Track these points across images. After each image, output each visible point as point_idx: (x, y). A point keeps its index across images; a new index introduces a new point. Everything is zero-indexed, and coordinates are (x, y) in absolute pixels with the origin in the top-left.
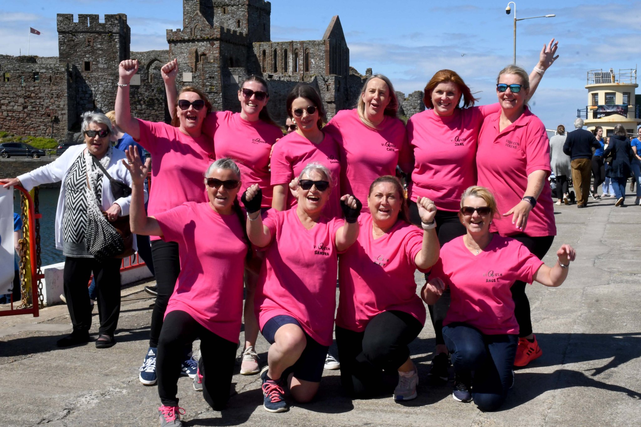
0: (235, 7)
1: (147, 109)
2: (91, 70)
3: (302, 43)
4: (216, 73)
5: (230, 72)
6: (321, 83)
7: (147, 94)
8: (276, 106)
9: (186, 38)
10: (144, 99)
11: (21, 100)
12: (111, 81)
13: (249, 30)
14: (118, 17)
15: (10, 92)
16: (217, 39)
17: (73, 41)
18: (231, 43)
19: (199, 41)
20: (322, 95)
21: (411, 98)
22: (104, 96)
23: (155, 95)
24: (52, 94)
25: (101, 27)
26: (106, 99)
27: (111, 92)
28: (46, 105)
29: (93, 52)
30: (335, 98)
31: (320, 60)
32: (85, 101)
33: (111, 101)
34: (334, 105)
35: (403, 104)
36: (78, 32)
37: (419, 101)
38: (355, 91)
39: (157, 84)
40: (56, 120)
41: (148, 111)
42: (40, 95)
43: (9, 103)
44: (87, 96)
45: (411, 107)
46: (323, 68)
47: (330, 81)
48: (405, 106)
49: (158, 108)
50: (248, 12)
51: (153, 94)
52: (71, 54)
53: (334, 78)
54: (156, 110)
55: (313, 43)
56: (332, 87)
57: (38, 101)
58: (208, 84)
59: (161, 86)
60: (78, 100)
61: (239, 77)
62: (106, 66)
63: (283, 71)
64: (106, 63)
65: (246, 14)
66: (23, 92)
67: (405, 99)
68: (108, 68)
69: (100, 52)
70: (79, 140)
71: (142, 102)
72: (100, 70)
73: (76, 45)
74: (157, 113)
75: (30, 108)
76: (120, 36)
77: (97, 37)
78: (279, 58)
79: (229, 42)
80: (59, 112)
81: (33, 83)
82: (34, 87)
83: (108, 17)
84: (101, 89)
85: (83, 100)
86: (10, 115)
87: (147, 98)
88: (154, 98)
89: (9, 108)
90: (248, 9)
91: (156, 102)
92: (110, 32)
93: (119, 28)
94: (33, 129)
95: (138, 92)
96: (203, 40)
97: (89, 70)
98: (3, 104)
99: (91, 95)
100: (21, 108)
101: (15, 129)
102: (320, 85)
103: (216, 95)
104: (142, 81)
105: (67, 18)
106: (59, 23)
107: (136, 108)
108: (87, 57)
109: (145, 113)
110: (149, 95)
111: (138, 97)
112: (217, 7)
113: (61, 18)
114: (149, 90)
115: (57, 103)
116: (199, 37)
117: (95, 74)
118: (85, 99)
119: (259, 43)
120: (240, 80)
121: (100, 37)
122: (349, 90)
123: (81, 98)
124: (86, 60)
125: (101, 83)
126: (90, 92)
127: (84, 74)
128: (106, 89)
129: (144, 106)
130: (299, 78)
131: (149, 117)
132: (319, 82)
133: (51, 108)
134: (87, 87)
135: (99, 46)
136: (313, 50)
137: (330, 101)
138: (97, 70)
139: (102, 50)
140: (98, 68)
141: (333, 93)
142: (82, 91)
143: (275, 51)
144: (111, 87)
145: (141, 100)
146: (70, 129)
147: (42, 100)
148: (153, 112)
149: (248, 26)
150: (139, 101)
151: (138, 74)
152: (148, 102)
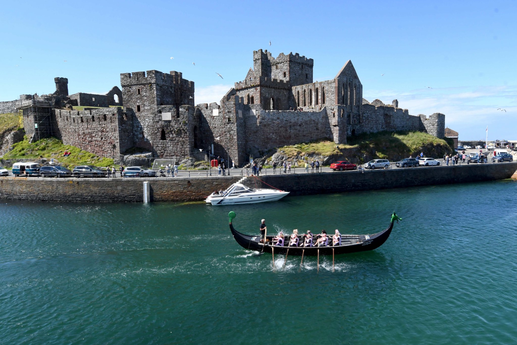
0: (282, 64)
1: (177, 137)
2: (141, 111)
3: (321, 83)
4: (232, 109)
5: (250, 107)
6: (329, 112)
7: (176, 126)
8: (286, 130)
9: (244, 87)
10: (174, 129)
11: (100, 134)
12: (152, 118)
13: (290, 78)
14: (154, 72)
15: (96, 129)
16: (258, 86)
17: (130, 91)
18: (272, 87)
19: (250, 88)
20: (330, 121)
21: (431, 118)
22: (149, 129)
23: (181, 126)
24: (112, 129)
25: (145, 80)
26: (149, 131)
27: (152, 126)
28: (110, 136)
29: (141, 98)
30: (338, 122)
31: (332, 94)
32: (138, 133)
33: (152, 132)
34: (337, 128)
35: (425, 122)
36: (132, 85)
37: (437, 120)
38: (368, 116)
39: (183, 119)
40: (114, 147)
41: (177, 139)
42: (108, 130)
43: (95, 135)
44: (139, 129)
45: (431, 124)
46: (334, 101)
47: (335, 110)
48: (426, 124)
49: (184, 136)
50: (290, 66)
51: (180, 126)
52: (129, 101)
53: (337, 107)
54: (183, 138)
55: (328, 83)
56: (336, 114)
57: (107, 134)
58: (227, 117)
59: (185, 120)
60: (134, 132)
61: (256, 110)
62: (149, 108)
63: (309, 104)
64: (149, 106)
65: (288, 67)
66: (100, 128)
67: (426, 119)
68: (150, 109)
69: (145, 98)
70: (127, 160)
71: (173, 132)
72: (146, 111)
73: (131, 94)
74: (184, 139)
75: (104, 139)
76: (157, 85)
77: (143, 88)
78: (307, 96)
79: (269, 87)
80: (116, 141)
81: (104, 122)
82: (105, 124)
83: (149, 72)
84: (147, 124)
85: (137, 132)
86: (96, 143)
87: (176, 129)
88: (181, 129)
89: (96, 139)
90: (289, 64)
91: (183, 131)
92: (151, 83)
93: (155, 79)
94: (106, 153)
95: (170, 125)
96: (252, 87)
97: (140, 111)
98: (93, 137)
99: (141, 128)
100: (100, 139)
101: (98, 153)
102: (328, 113)
103: (232, 124)
104: (173, 117)
105: (126, 76)
106: (122, 79)
107: (169, 136)
108: (138, 102)
109: (175, 140)
110: (177, 127)
111: (170, 129)
112: (273, 65)
113: (123, 77)
114: (177, 123)
115: (114, 135)
116: (249, 85)
117: (143, 114)
118: (138, 132)
119: (295, 87)
120: (257, 113)
121: (145, 88)
122: (361, 115)
123: (135, 131)
124: (138, 104)
125: (147, 120)
126: (140, 126)
127: (137, 114)
128: (149, 124)
129: (174, 135)
130: (318, 109)
131: (178, 142)
132: (328, 111)
133: (112, 138)
134: (139, 122)
135: (145, 94)
136: (327, 87)
137: (335, 124)
138: (144, 111)
139: (146, 96)
140: (145, 109)
141: (337, 119)
142: (136, 126)
143: (305, 91)
144: (152, 122)
145: (172, 131)
146: (121, 153)
147: (108, 133)
148: (181, 139)
149: (290, 75)
150: (171, 131)
151: (170, 112)
152: (177, 132)
